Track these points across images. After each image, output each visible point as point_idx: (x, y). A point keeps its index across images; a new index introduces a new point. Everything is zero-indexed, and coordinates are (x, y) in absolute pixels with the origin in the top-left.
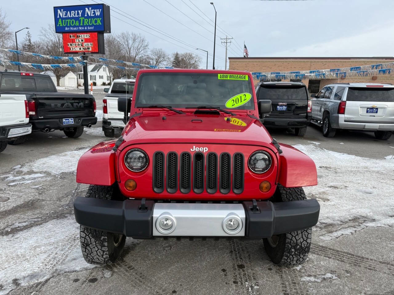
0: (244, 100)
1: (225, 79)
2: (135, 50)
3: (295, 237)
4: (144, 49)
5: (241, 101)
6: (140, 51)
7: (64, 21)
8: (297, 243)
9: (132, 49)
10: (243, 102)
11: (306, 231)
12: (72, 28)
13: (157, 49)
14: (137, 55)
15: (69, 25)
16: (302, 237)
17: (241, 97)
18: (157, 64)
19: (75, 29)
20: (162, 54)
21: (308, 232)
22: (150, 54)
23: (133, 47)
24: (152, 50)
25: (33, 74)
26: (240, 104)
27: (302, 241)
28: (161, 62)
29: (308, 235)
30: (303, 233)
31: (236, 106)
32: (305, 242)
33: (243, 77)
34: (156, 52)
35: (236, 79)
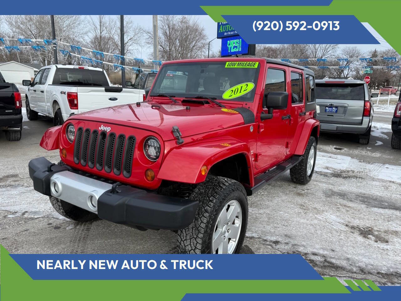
0: (244, 91)
1: (232, 67)
2: (322, 51)
3: (183, 241)
4: (332, 49)
5: (240, 92)
6: (327, 51)
7: (224, 26)
8: (185, 248)
9: (319, 50)
10: (243, 93)
11: (195, 239)
12: (229, 33)
13: (350, 47)
14: (324, 55)
15: (227, 30)
16: (190, 244)
17: (242, 87)
18: (348, 64)
19: (232, 33)
20: (356, 53)
21: (197, 240)
22: (341, 54)
23: (320, 48)
24: (343, 50)
25: (173, 75)
26: (238, 95)
27: (190, 249)
28: (352, 62)
29: (197, 244)
30: (192, 240)
31: (234, 96)
32: (192, 251)
33: (252, 65)
34: (349, 51)
35: (244, 67)
